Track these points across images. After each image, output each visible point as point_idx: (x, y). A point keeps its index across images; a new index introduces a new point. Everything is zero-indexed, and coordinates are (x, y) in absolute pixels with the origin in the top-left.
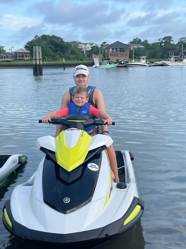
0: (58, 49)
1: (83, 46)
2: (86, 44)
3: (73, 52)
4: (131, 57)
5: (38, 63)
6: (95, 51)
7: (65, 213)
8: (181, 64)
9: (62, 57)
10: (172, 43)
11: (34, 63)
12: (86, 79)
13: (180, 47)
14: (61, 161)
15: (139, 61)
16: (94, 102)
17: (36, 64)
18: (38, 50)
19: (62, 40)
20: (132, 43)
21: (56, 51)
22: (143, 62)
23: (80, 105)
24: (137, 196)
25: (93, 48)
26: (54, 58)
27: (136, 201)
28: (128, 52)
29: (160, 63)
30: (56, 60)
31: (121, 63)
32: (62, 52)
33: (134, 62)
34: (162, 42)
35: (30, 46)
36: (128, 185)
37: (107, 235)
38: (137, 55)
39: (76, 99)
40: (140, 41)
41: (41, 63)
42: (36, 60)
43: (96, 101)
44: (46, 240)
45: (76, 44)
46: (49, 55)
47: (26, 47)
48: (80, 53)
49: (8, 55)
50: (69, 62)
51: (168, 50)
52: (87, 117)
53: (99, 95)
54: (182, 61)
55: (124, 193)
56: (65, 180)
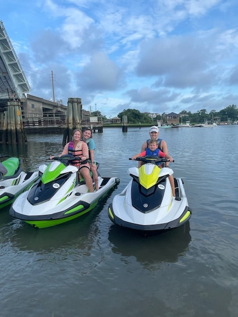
0: (137, 117)
1: (151, 115)
2: (153, 114)
3: (145, 119)
4: (180, 122)
5: (125, 125)
6: (158, 118)
7: (144, 213)
8: (212, 126)
9: (139, 121)
10: (206, 113)
11: (123, 125)
12: (157, 134)
13: (211, 115)
14: (142, 183)
15: (185, 124)
16: (161, 148)
17: (124, 126)
18: (125, 118)
19: (139, 112)
20: (181, 113)
21: (135, 118)
22: (188, 124)
23: (153, 150)
24: (188, 206)
25: (157, 116)
26: (134, 122)
27: (187, 209)
28: (179, 119)
29: (199, 125)
30: (135, 123)
31: (174, 125)
32: (139, 118)
33: (182, 124)
34: (200, 113)
35: (121, 116)
36: (182, 198)
37: (169, 228)
38: (184, 120)
39: (151, 147)
40: (186, 112)
41: (127, 125)
42: (124, 123)
43: (163, 148)
44: (134, 228)
45: (147, 114)
46: (131, 121)
47: (118, 116)
48: (150, 119)
49: (108, 120)
50: (143, 124)
51: (204, 117)
52: (158, 157)
53: (165, 144)
54: (212, 124)
55: (180, 203)
56: (145, 193)
